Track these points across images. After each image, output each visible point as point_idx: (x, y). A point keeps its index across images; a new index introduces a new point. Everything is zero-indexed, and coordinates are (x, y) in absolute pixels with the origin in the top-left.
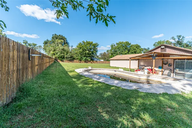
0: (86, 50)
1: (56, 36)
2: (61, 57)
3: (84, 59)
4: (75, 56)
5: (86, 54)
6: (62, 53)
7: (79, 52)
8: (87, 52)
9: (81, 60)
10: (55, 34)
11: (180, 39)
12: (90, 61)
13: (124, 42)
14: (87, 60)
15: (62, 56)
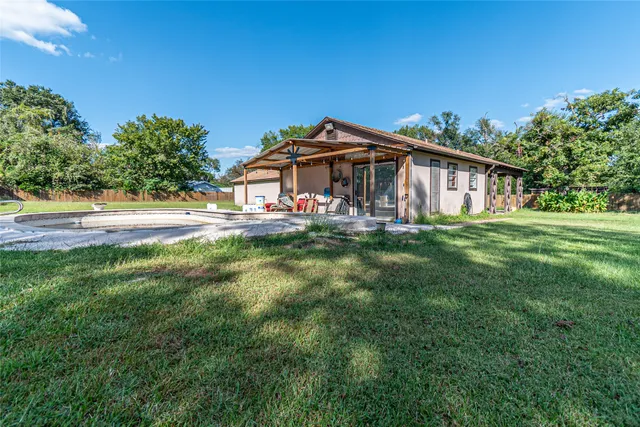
0: (153, 152)
1: (14, 89)
2: (33, 180)
3: (148, 187)
4: (105, 176)
5: (155, 164)
6: (35, 163)
7: (123, 158)
8: (161, 157)
9: (134, 192)
10: (11, 84)
11: (450, 122)
12: (176, 194)
13: (305, 127)
14: (164, 190)
15: (37, 176)
